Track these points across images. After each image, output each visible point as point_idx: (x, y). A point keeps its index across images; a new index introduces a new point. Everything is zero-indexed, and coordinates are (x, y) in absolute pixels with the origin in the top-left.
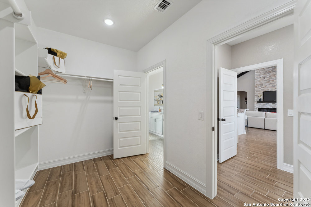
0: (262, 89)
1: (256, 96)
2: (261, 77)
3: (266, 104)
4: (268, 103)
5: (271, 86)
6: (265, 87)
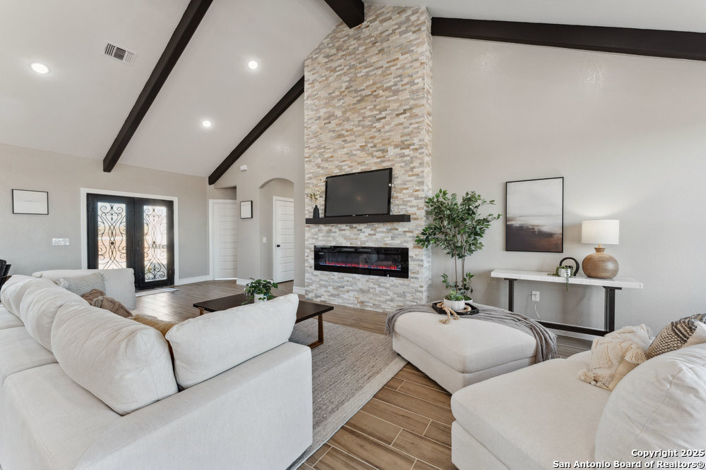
0: (323, 168)
3: (333, 229)
4: (339, 226)
5: (347, 154)
6: (332, 157)
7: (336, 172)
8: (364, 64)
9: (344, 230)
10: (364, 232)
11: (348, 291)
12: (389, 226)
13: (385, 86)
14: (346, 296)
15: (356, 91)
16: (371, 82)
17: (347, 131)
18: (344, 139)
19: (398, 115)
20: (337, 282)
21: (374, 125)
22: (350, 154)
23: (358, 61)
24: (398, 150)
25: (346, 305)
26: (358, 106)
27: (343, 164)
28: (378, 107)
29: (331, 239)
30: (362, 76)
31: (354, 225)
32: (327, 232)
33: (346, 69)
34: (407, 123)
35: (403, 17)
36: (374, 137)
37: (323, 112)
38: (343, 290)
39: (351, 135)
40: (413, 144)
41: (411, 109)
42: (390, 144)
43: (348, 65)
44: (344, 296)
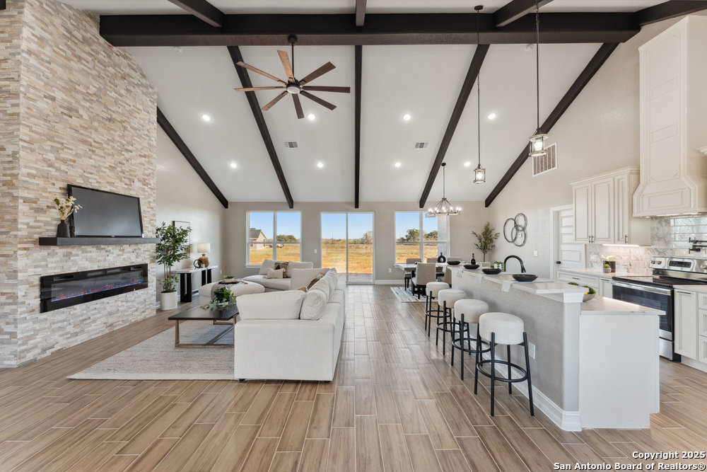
0: (58, 169)
1: (26, 200)
2: (53, 99)
3: (74, 251)
4: (84, 247)
5: (95, 167)
6: (74, 161)
7: (79, 182)
8: (114, 87)
9: (90, 252)
10: (113, 253)
11: (94, 321)
12: (133, 247)
13: (132, 124)
14: (93, 327)
15: (106, 107)
16: (120, 110)
17: (95, 142)
18: (90, 148)
19: (140, 156)
20: (82, 316)
21: (123, 153)
22: (98, 168)
23: (109, 79)
24: (140, 185)
25: (93, 337)
26: (108, 124)
27: (89, 175)
28: (126, 139)
29: (71, 264)
30: (112, 97)
31: (102, 246)
32: (64, 256)
33: (94, 73)
34: (147, 166)
35: (144, 81)
36: (124, 164)
37: (59, 95)
38: (88, 321)
39: (99, 148)
40: (150, 184)
41: (149, 157)
42: (135, 176)
43: (96, 70)
44: (90, 328)
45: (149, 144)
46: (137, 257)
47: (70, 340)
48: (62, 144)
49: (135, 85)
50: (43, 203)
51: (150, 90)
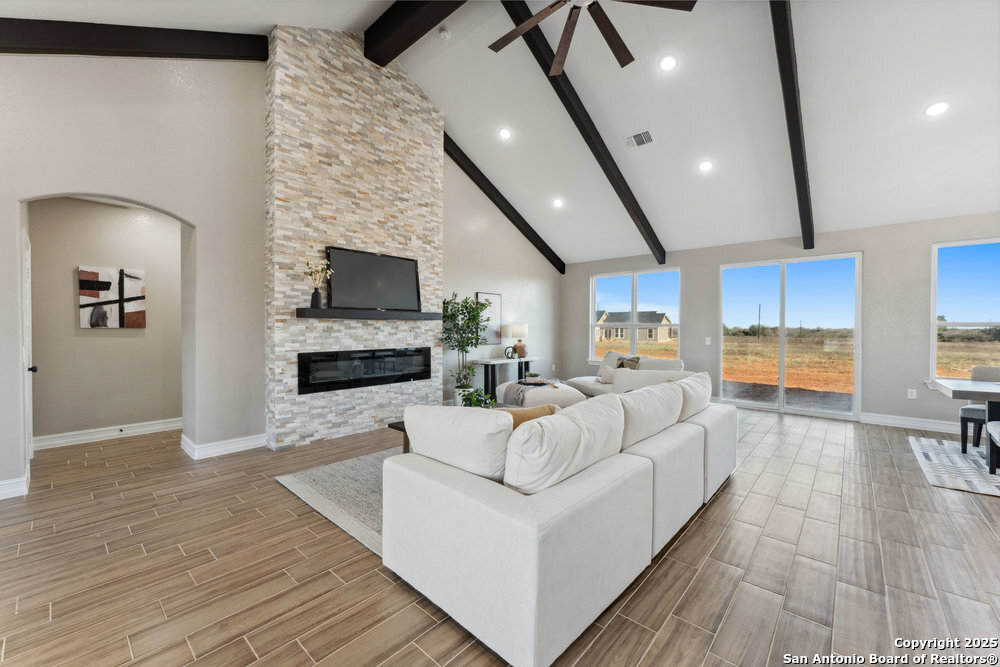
0: (316, 229)
1: (282, 266)
2: (309, 146)
3: (336, 326)
4: (346, 321)
5: (360, 223)
6: (335, 218)
7: (341, 243)
8: (384, 120)
9: (355, 328)
10: (383, 331)
11: (361, 412)
12: (411, 324)
13: (408, 164)
14: (358, 419)
15: (373, 146)
16: (392, 149)
17: (359, 192)
18: (353, 200)
19: (420, 205)
20: (345, 404)
21: (396, 203)
22: (364, 226)
23: (376, 110)
24: (420, 243)
25: (358, 432)
26: (376, 168)
27: (352, 234)
28: (400, 184)
29: (332, 341)
30: (381, 133)
31: (370, 322)
32: (324, 331)
33: (358, 106)
34: (429, 218)
35: (425, 105)
36: (396, 217)
37: (316, 140)
38: (353, 412)
39: (365, 200)
40: (434, 242)
41: (432, 205)
42: (413, 232)
43: (361, 103)
44: (355, 421)
45: (433, 188)
46: (416, 338)
47: (331, 431)
48: (321, 198)
49: (411, 112)
50: (300, 269)
51: (434, 115)
